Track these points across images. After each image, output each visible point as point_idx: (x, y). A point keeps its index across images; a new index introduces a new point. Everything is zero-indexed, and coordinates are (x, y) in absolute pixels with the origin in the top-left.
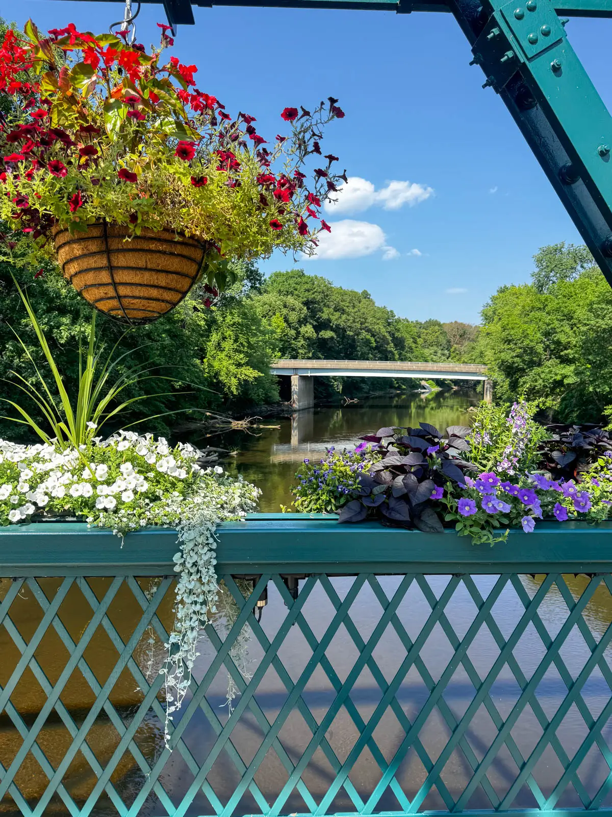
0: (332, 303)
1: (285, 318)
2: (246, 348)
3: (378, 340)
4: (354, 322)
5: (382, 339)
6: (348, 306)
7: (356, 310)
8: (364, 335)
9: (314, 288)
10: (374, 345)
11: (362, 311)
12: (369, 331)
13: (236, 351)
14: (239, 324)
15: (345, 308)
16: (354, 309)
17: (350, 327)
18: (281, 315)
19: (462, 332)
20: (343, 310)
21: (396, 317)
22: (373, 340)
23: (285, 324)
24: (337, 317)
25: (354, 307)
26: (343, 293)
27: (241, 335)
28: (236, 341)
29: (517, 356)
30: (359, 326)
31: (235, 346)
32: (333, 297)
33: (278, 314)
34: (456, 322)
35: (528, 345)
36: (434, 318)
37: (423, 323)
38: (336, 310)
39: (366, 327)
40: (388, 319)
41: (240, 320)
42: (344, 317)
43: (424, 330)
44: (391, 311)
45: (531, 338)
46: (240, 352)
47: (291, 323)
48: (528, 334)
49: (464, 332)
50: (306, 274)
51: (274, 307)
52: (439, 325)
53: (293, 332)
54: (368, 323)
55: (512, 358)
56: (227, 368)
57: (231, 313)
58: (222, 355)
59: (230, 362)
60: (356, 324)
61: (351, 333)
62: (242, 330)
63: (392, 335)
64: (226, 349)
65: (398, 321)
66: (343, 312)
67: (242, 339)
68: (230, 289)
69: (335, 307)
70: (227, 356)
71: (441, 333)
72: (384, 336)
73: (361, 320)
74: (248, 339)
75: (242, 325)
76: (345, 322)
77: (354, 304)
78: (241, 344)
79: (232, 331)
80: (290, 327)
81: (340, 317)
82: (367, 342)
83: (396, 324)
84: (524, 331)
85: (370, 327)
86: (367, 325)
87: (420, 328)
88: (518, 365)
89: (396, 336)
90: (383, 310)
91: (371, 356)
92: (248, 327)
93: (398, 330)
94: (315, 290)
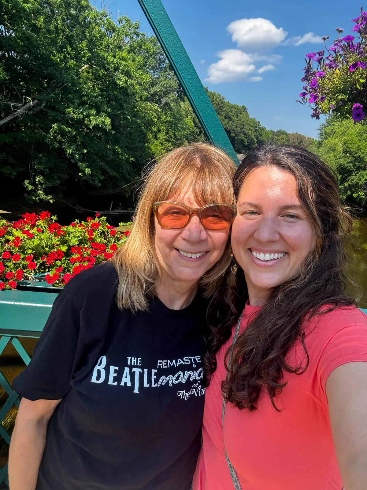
0: (223, 113)
1: (193, 120)
2: (173, 139)
3: (248, 141)
4: (236, 127)
5: (251, 140)
6: (233, 116)
7: (239, 119)
8: (242, 136)
9: (214, 101)
10: (246, 144)
11: (242, 120)
12: (245, 134)
13: (167, 140)
14: (170, 122)
15: (232, 117)
16: (237, 118)
17: (233, 130)
18: (191, 117)
19: (300, 140)
20: (230, 118)
21: (261, 126)
22: (246, 140)
23: (193, 125)
24: (226, 122)
25: (237, 117)
26: (231, 107)
27: (170, 130)
28: (167, 133)
29: (351, 162)
30: (239, 130)
31: (166, 137)
32: (225, 108)
33: (189, 117)
34: (297, 133)
35: (360, 156)
36: (283, 129)
37: (275, 132)
38: (226, 118)
39: (243, 131)
40: (256, 127)
41: (171, 120)
42: (230, 123)
43: (276, 137)
44: (259, 122)
45: (363, 151)
46: (169, 141)
47: (197, 124)
48: (361, 148)
49: (301, 141)
50: (209, 91)
51: (187, 112)
52: (287, 135)
53: (198, 130)
54: (245, 128)
55: (347, 163)
56: (160, 151)
57: (165, 114)
58: (157, 142)
59: (162, 147)
60: (238, 129)
61: (234, 135)
62: (171, 126)
63: (257, 138)
64: (161, 139)
65: (262, 129)
66: (230, 119)
67: (171, 133)
68: (167, 97)
69: (225, 116)
70: (160, 143)
71: (287, 140)
72: (252, 138)
73: (241, 126)
74: (175, 133)
75: (171, 123)
76: (231, 127)
77: (237, 114)
78: (170, 136)
79: (165, 126)
80: (196, 127)
81: (228, 123)
82: (242, 141)
83: (260, 131)
84: (359, 146)
85: (247, 132)
86: (244, 130)
87: (273, 135)
88: (351, 168)
89: (259, 139)
90: (253, 121)
91: (243, 151)
92: (176, 125)
93: (261, 135)
94: (214, 102)
